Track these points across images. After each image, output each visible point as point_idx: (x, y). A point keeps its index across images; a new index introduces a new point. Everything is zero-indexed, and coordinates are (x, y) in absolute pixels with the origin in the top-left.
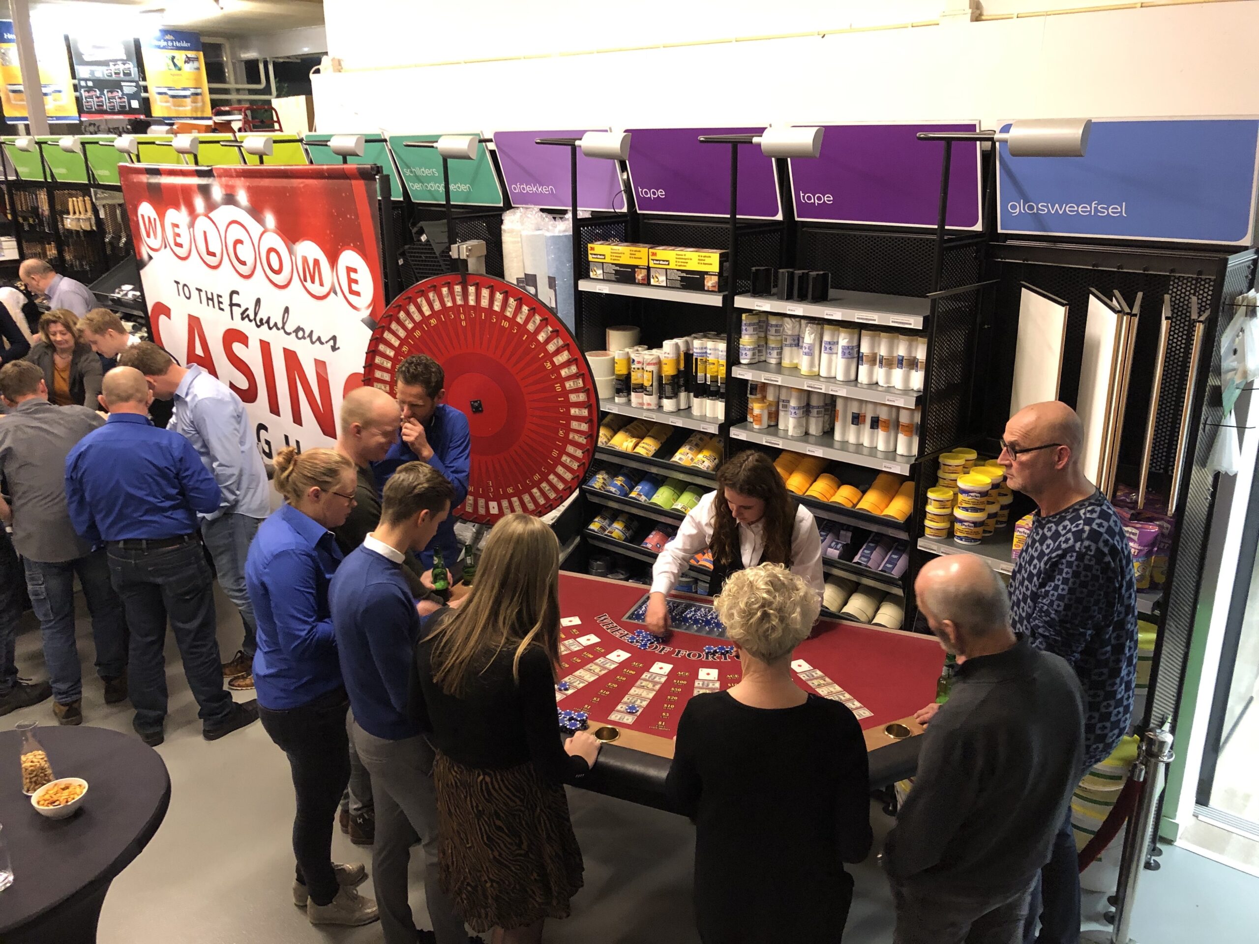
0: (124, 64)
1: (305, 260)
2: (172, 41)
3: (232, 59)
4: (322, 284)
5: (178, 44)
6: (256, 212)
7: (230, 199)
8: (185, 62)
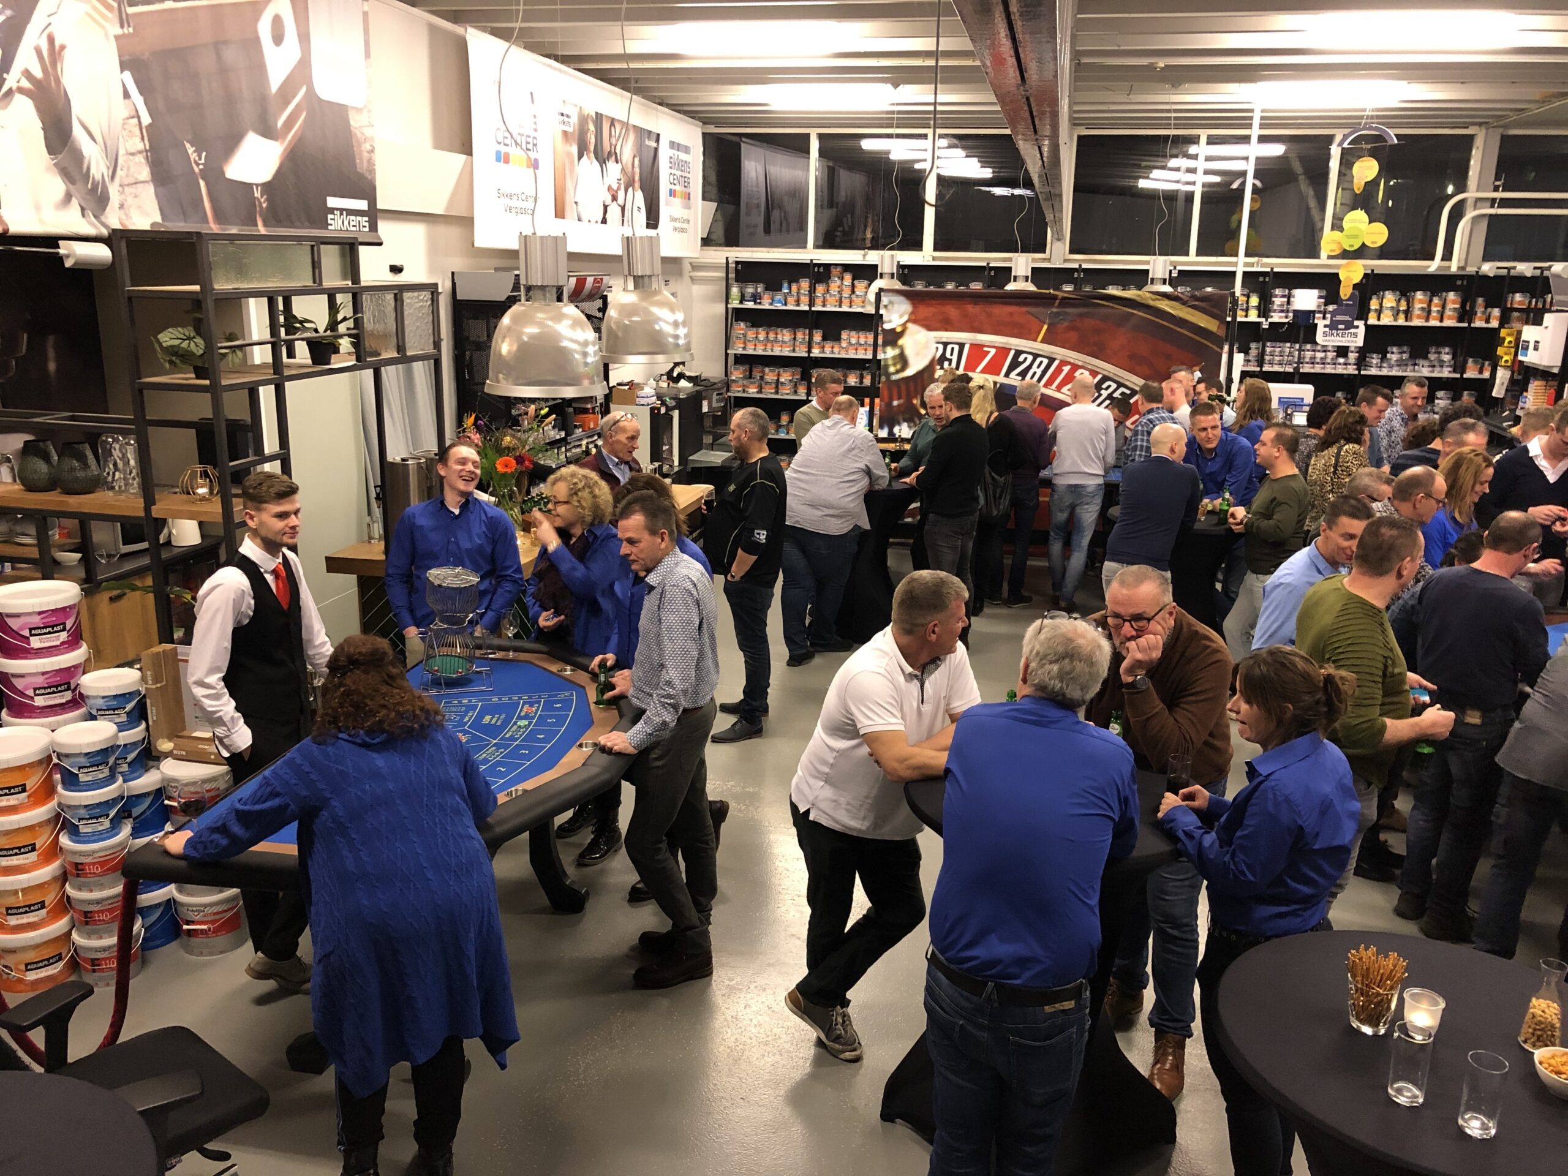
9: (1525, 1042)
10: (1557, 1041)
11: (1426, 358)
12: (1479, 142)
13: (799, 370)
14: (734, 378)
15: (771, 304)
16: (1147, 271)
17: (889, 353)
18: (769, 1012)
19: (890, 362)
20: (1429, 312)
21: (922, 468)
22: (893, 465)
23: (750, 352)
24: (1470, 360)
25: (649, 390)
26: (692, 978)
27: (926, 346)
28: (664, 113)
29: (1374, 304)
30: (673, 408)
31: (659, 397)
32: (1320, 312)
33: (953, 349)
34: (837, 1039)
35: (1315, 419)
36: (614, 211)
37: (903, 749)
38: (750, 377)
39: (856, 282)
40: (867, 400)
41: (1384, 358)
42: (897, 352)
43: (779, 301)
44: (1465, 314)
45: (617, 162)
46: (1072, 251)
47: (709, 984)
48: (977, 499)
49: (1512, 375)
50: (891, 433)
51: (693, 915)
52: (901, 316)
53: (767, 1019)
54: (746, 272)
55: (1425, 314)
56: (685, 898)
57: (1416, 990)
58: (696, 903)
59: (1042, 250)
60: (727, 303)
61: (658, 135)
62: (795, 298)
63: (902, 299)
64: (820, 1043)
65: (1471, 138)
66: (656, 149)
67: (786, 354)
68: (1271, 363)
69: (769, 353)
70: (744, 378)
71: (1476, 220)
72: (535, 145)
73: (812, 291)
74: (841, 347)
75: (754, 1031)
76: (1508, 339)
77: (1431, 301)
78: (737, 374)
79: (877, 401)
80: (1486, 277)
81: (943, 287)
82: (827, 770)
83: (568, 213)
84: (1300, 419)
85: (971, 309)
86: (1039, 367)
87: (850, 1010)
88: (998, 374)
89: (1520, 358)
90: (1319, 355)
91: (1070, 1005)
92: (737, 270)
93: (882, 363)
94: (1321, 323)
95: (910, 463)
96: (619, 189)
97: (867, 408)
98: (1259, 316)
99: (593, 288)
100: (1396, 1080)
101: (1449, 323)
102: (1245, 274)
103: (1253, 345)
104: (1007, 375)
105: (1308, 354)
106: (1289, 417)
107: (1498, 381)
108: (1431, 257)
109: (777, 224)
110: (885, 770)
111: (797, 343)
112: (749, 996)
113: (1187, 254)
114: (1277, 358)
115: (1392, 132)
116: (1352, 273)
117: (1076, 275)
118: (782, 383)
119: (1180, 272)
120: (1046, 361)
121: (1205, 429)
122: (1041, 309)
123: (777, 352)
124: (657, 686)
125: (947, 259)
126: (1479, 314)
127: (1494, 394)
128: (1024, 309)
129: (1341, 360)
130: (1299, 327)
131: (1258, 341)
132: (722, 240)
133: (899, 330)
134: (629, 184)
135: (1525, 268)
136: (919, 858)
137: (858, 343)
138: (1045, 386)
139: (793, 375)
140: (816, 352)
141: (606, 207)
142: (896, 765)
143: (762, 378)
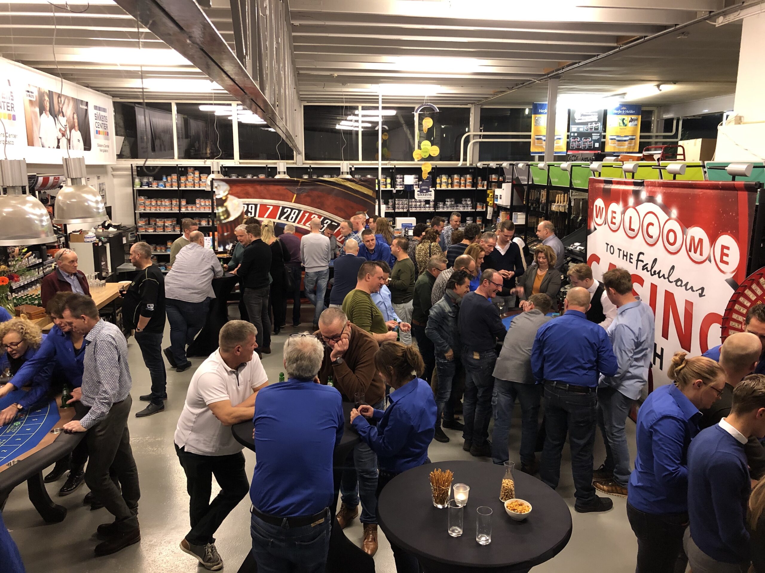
0: (596, 124)
1: (693, 238)
2: (625, 110)
3: (658, 118)
4: (701, 254)
5: (628, 112)
6: (666, 208)
7: (651, 199)
8: (630, 122)
9: (502, 499)
10: (514, 496)
11: (461, 203)
12: (472, 111)
13: (175, 219)
14: (140, 225)
15: (157, 187)
16: (339, 168)
17: (220, 210)
18: (173, 554)
19: (221, 214)
20: (460, 183)
21: (240, 265)
22: (225, 265)
23: (148, 211)
24: (478, 204)
25: (91, 234)
26: (129, 545)
27: (238, 206)
28: (89, 91)
29: (438, 181)
30: (106, 243)
31: (98, 237)
32: (416, 185)
33: (252, 207)
34: (209, 560)
35: (417, 232)
36: (64, 141)
37: (229, 409)
38: (149, 224)
39: (201, 175)
40: (211, 233)
41: (444, 204)
42: (224, 209)
43: (162, 186)
44: (474, 184)
45: (64, 116)
46: (306, 159)
47: (139, 546)
48: (268, 279)
49: (494, 210)
50: (224, 249)
51: (127, 511)
52: (224, 192)
53: (171, 558)
54: (141, 172)
55: (459, 184)
56: (122, 503)
57: (458, 485)
58: (128, 504)
59: (292, 158)
60: (133, 187)
61: (87, 103)
62: (170, 183)
63: (224, 183)
64: (200, 565)
65: (469, 110)
66: (86, 110)
67: (168, 211)
68: (398, 208)
69: (158, 211)
70: (146, 225)
71: (475, 143)
72: (12, 107)
73: (179, 180)
74: (196, 207)
75: (164, 566)
76: (491, 194)
77: (460, 179)
78: (141, 223)
79: (216, 233)
80: (479, 168)
81: (245, 177)
82: (192, 425)
83: (35, 143)
84: (411, 233)
85: (259, 188)
86: (294, 214)
87: (215, 544)
88: (275, 218)
89: (495, 202)
90: (418, 204)
91: (322, 521)
92: (137, 171)
93: (217, 215)
94: (416, 189)
95: (233, 263)
96: (66, 130)
97: (211, 237)
98: (391, 187)
99: (54, 182)
100: (451, 526)
101: (469, 188)
102: (382, 168)
103: (390, 201)
104: (279, 219)
105: (414, 204)
106: (406, 232)
107: (488, 212)
108: (459, 160)
109: (159, 146)
110: (222, 422)
111: (173, 206)
112: (161, 548)
113: (358, 160)
114: (401, 206)
115: (436, 106)
116: (427, 168)
117: (309, 170)
118: (167, 226)
119: (355, 168)
120: (297, 212)
121: (369, 241)
122: (292, 187)
123: (163, 210)
124: (97, 393)
125: (247, 163)
126: (479, 184)
127: (488, 218)
128: (284, 187)
129: (427, 206)
130: (407, 192)
131: (392, 199)
132: (129, 155)
133: (224, 198)
134: (72, 128)
135: (493, 164)
136: (244, 461)
137: (205, 205)
138: (298, 223)
139: (172, 222)
140: (183, 210)
141: (59, 140)
142: (227, 417)
143: (155, 224)
